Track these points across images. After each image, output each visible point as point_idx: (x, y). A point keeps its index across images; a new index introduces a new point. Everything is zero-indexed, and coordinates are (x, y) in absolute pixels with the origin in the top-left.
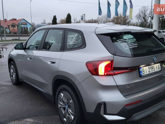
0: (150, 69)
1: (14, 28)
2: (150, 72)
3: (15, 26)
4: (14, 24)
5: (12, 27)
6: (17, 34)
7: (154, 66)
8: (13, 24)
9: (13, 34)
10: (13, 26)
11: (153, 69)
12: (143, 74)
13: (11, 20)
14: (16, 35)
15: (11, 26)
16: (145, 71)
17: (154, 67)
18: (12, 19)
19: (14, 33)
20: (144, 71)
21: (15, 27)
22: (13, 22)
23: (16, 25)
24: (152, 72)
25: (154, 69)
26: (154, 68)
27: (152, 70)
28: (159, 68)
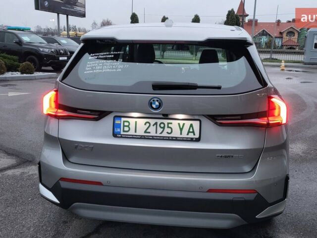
0: (153, 127)
1: (292, 37)
2: (149, 132)
3: (294, 33)
4: (292, 30)
5: (287, 36)
6: (295, 49)
7: (170, 123)
8: (290, 30)
9: (288, 49)
10: (291, 33)
11: (163, 128)
12: (124, 131)
13: (289, 22)
14: (292, 50)
15: (287, 33)
17: (170, 125)
18: (291, 20)
19: (289, 47)
20: (128, 126)
21: (294, 36)
22: (293, 25)
23: (297, 30)
24: (158, 135)
25: (168, 130)
26: (169, 127)
27: (160, 130)
28: (193, 132)
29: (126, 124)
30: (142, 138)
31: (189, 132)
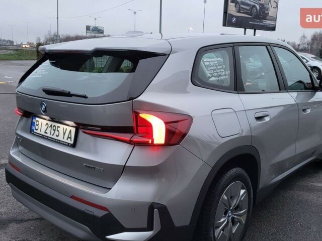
0: (49, 129)
2: (47, 133)
7: (59, 127)
11: (54, 130)
12: (36, 129)
16: (40, 126)
17: (59, 129)
20: (38, 125)
24: (51, 136)
25: (57, 133)
26: (58, 131)
27: (53, 132)
28: (70, 138)
29: (37, 123)
30: (43, 137)
31: (68, 137)
